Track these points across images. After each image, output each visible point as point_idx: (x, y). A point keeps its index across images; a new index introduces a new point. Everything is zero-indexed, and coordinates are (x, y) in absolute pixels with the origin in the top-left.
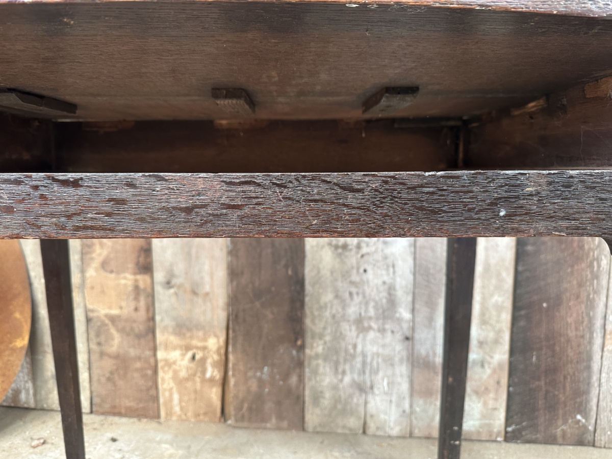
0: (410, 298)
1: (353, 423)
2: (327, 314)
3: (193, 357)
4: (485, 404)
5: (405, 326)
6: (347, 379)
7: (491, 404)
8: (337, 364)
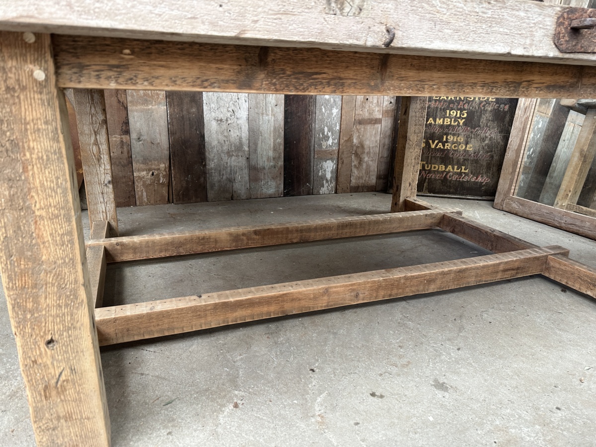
0: (248, 142)
1: (228, 195)
2: (215, 150)
3: (153, 174)
4: (276, 182)
5: (246, 153)
6: (224, 177)
7: (278, 182)
8: (220, 171)
